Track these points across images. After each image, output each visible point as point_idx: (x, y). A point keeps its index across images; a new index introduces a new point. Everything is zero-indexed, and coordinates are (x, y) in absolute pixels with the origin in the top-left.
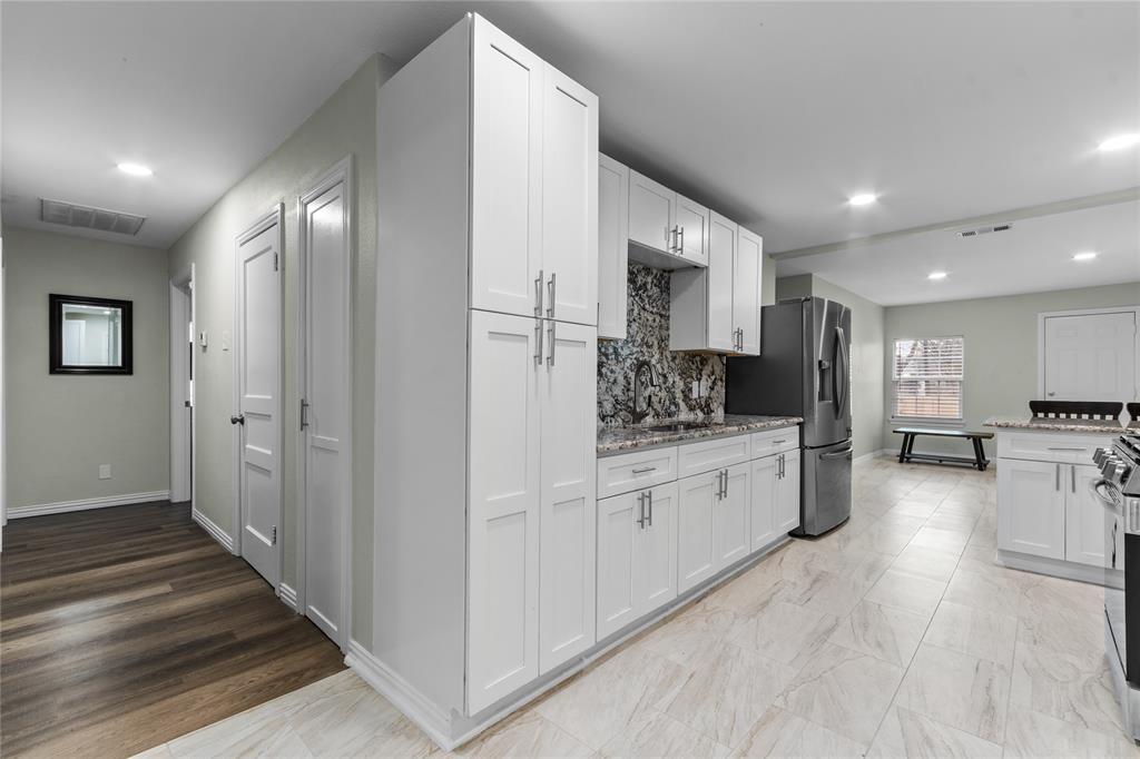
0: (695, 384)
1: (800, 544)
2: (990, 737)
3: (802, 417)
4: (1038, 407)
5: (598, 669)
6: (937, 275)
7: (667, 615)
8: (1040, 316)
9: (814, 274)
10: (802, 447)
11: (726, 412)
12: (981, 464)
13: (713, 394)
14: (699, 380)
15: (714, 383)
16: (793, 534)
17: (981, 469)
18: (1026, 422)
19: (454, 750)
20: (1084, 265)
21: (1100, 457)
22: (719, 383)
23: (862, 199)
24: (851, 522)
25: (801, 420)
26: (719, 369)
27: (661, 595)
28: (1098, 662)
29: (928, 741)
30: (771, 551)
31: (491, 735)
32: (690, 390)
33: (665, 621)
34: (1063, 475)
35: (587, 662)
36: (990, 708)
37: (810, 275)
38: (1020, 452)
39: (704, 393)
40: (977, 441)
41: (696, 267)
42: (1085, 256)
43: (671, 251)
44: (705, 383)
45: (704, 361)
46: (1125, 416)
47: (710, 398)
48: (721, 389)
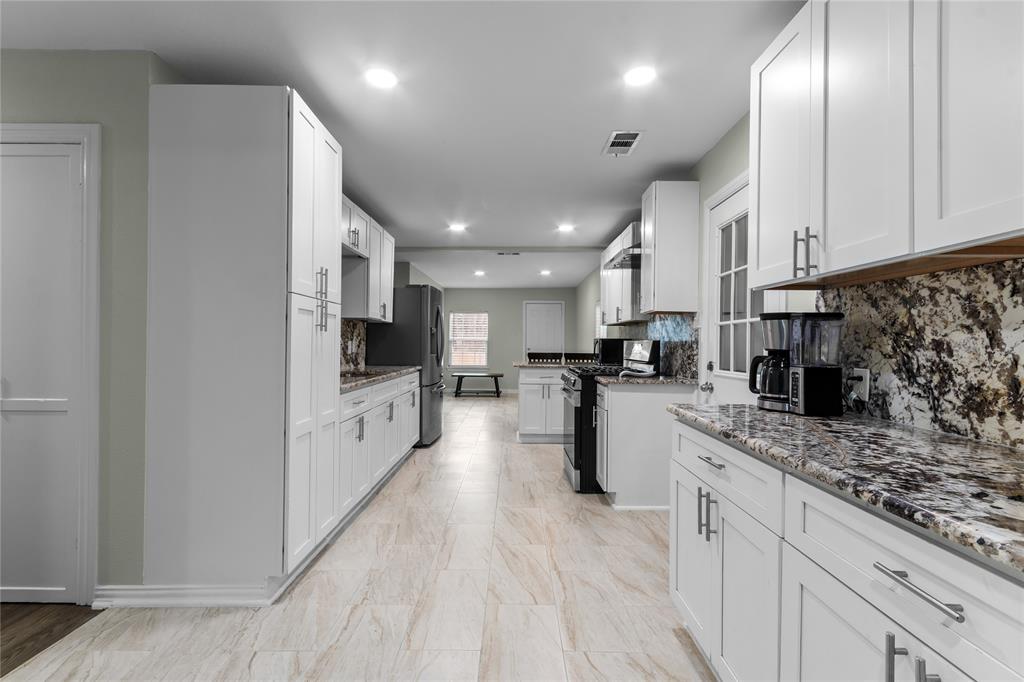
0: (350, 342)
1: (420, 452)
2: (534, 506)
3: (421, 365)
4: (532, 356)
5: (339, 540)
6: (480, 273)
7: (364, 505)
8: (525, 302)
9: (412, 264)
10: (421, 386)
11: (366, 364)
12: (498, 394)
13: (360, 351)
14: (352, 340)
15: (360, 343)
16: (416, 447)
17: (498, 396)
18: (526, 364)
19: (273, 604)
20: (545, 276)
21: (564, 378)
22: (362, 342)
23: (457, 228)
24: (443, 438)
25: (420, 368)
26: (363, 332)
27: (364, 489)
28: (562, 472)
29: (514, 514)
30: (407, 458)
31: (293, 589)
32: (347, 347)
33: (363, 508)
34: (546, 390)
35: (329, 539)
36: (532, 497)
37: (408, 263)
38: (529, 380)
39: (354, 350)
40: (496, 378)
41: (360, 257)
42: (546, 273)
43: (351, 246)
44: (355, 342)
45: (355, 326)
46: (563, 359)
47: (357, 354)
48: (363, 346)
